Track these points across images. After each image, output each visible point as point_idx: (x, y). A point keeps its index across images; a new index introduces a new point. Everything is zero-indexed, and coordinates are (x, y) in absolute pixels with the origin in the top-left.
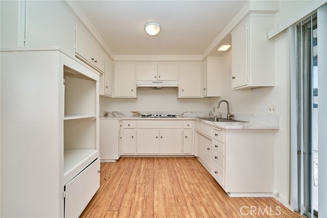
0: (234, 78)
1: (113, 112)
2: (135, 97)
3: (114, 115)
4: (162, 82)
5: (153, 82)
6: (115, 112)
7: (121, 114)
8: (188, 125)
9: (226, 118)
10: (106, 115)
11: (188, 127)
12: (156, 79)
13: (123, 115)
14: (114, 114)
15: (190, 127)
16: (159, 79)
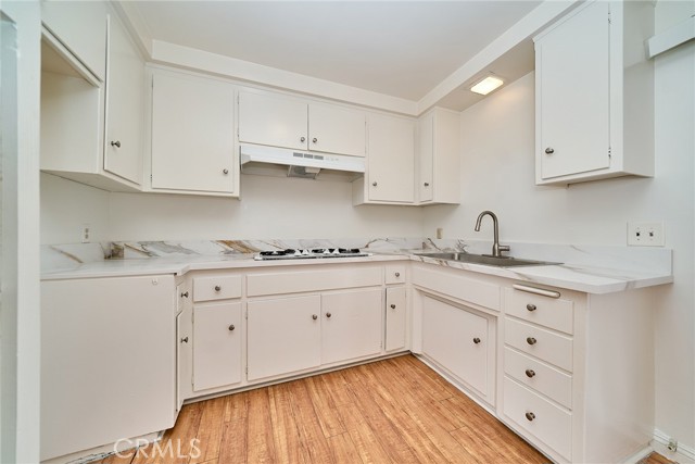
0: (549, 152)
1: (143, 244)
2: (236, 194)
3: (148, 253)
4: (321, 158)
5: (295, 155)
6: (152, 243)
7: (179, 248)
8: (398, 275)
9: (491, 253)
10: (114, 254)
11: (396, 281)
12: (304, 146)
13: (188, 252)
14: (149, 249)
15: (402, 279)
16: (312, 147)
